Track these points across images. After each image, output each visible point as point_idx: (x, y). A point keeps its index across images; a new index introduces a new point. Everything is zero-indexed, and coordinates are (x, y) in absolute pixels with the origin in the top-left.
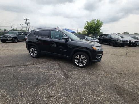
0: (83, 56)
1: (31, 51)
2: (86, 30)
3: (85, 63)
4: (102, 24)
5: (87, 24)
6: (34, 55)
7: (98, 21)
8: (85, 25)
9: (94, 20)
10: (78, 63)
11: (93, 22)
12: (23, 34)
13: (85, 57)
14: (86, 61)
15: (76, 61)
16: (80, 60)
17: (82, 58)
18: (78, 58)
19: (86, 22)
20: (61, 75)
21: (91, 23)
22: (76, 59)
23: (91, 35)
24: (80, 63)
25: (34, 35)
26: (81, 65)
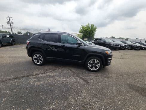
0: (96, 61)
1: (34, 57)
2: (81, 33)
3: (99, 67)
4: (96, 28)
5: (82, 28)
6: (38, 62)
7: (92, 26)
8: (81, 28)
9: (88, 24)
10: (92, 67)
11: (87, 26)
12: (8, 36)
13: (98, 61)
14: (99, 65)
15: (89, 66)
16: (94, 64)
17: (96, 62)
18: (92, 62)
19: (81, 25)
20: (81, 81)
21: (86, 27)
22: (89, 64)
23: (86, 39)
24: (94, 68)
25: (39, 39)
26: (94, 69)
